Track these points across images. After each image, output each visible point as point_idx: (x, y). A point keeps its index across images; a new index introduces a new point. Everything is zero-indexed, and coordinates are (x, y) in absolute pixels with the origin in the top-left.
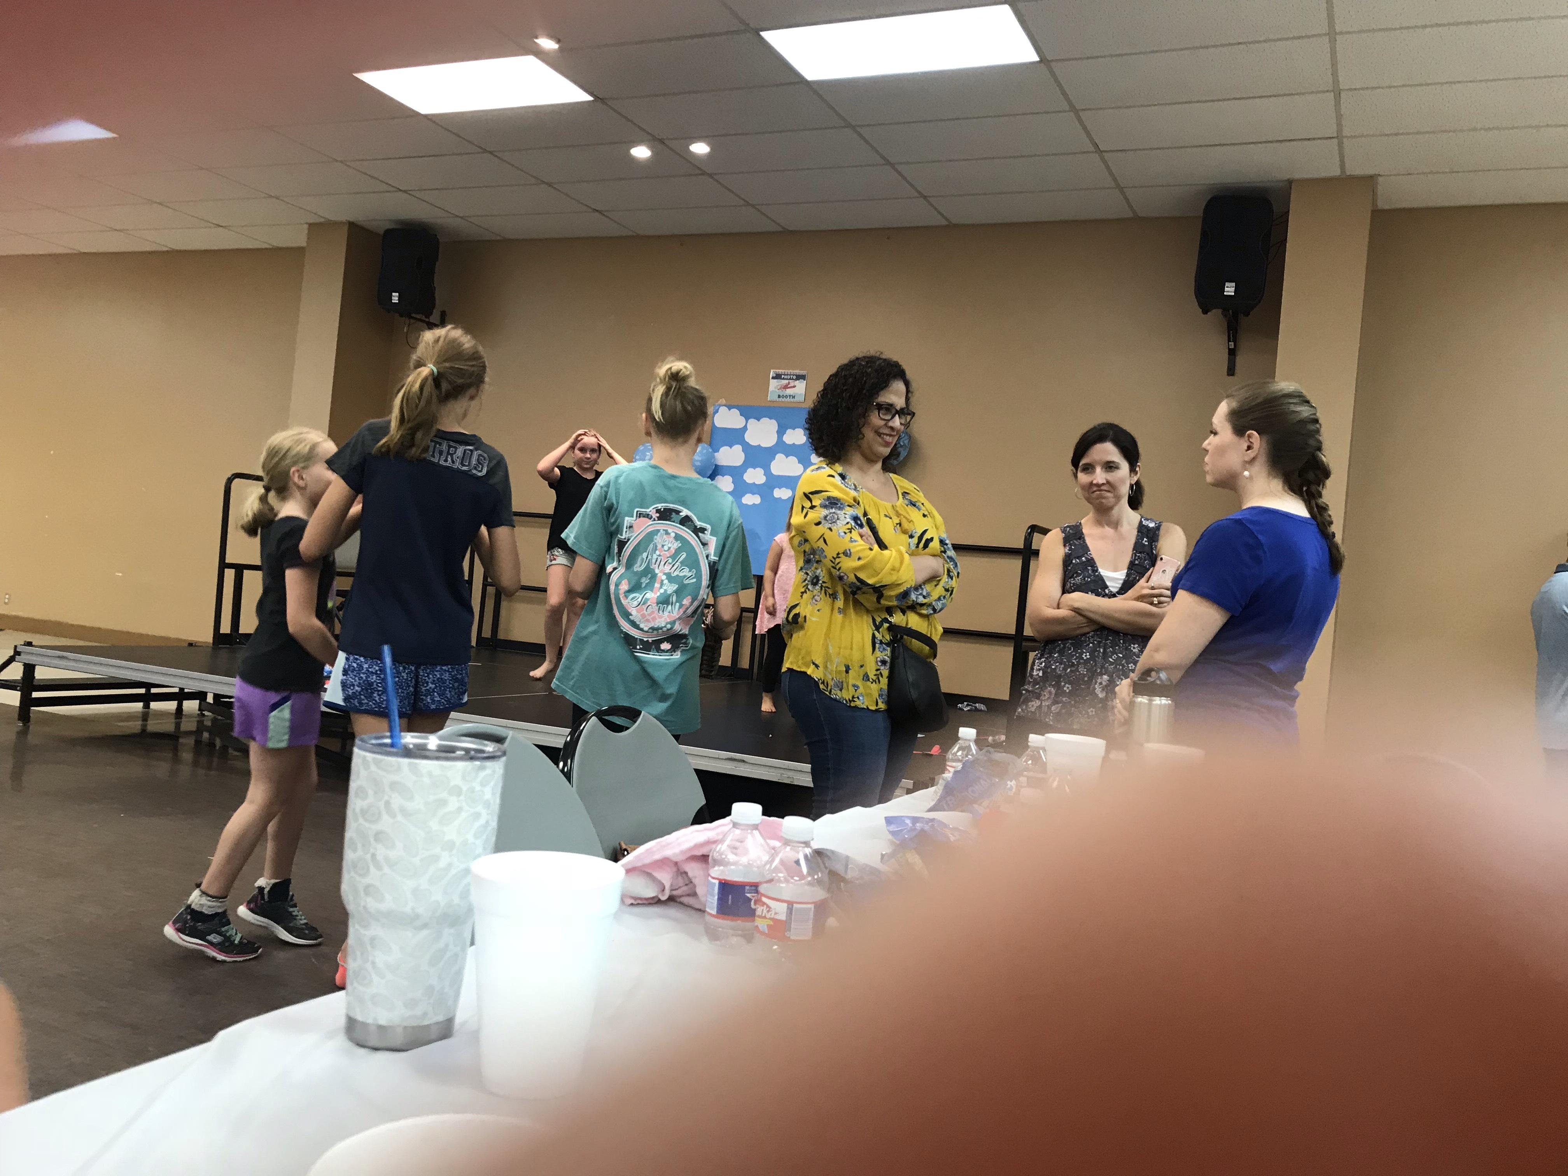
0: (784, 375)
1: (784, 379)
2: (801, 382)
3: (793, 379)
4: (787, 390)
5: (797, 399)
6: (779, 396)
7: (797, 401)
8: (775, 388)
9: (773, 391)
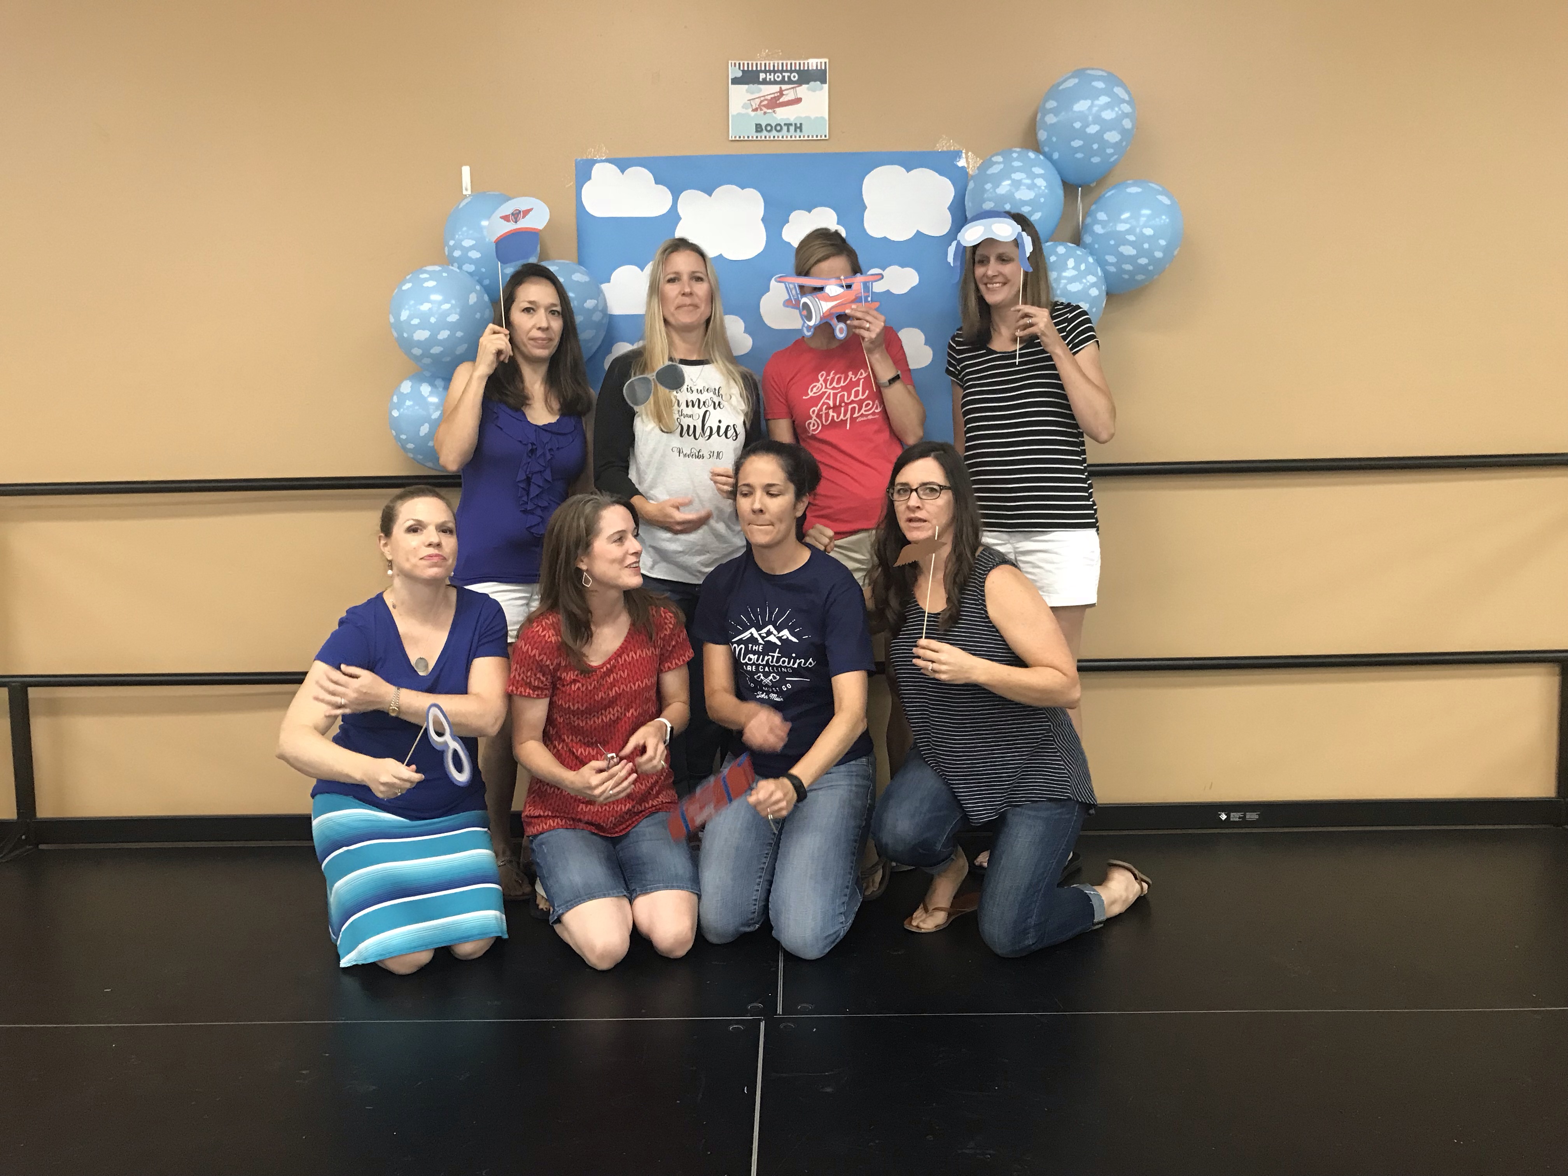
0: (765, 72)
1: (765, 82)
2: (814, 91)
3: (790, 82)
4: (777, 110)
5: (807, 133)
6: (759, 128)
7: (808, 137)
8: (743, 107)
9: (738, 114)
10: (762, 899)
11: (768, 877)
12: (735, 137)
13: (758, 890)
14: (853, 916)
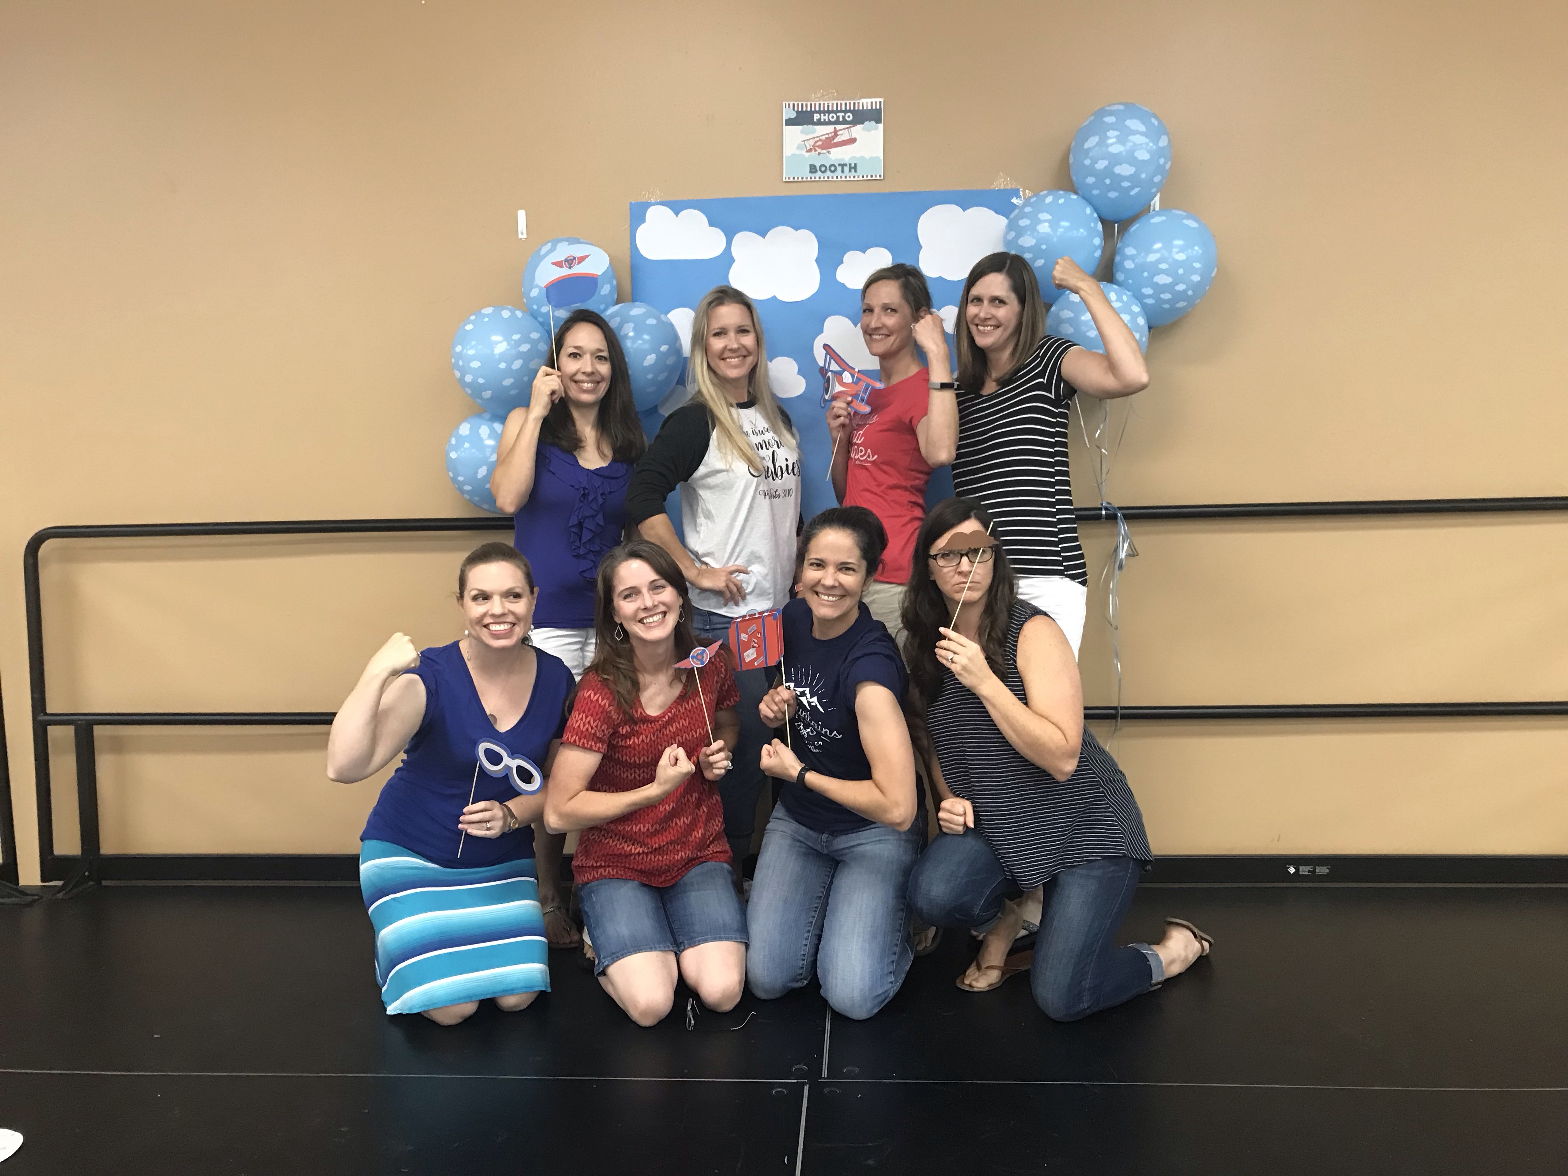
0: (819, 112)
1: (819, 123)
2: (869, 130)
3: (845, 122)
4: (832, 150)
5: (863, 172)
6: (813, 169)
7: (863, 177)
8: (798, 148)
9: (793, 155)
10: (810, 954)
11: (817, 932)
12: (789, 178)
13: (806, 945)
14: (904, 976)
